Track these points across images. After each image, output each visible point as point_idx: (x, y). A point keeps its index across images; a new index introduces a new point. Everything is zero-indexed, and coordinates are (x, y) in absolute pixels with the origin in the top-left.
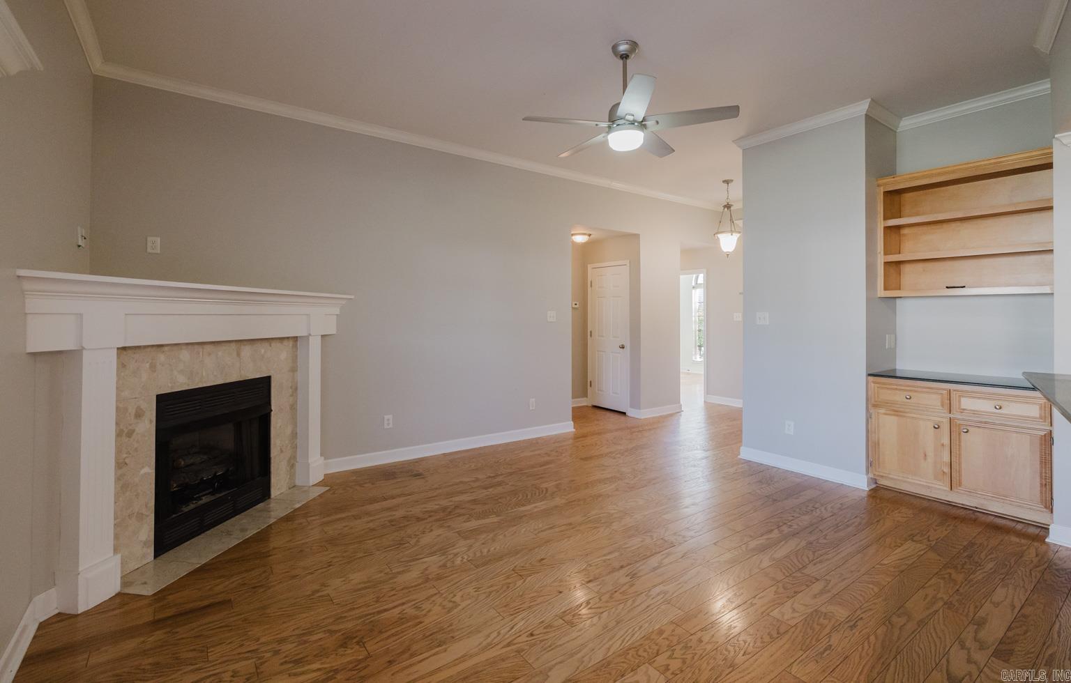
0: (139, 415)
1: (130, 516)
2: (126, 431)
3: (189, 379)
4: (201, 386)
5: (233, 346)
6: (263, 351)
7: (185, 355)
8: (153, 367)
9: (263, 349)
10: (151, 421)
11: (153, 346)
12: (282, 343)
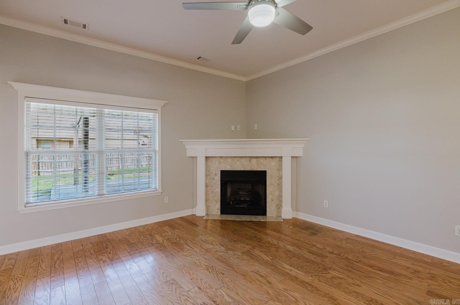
0: (216, 175)
1: (214, 200)
2: (212, 178)
3: (231, 167)
4: (235, 170)
5: (248, 158)
6: (262, 161)
7: (229, 160)
8: (220, 163)
9: (262, 160)
10: (219, 177)
11: (219, 157)
12: (272, 159)
